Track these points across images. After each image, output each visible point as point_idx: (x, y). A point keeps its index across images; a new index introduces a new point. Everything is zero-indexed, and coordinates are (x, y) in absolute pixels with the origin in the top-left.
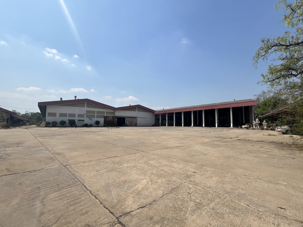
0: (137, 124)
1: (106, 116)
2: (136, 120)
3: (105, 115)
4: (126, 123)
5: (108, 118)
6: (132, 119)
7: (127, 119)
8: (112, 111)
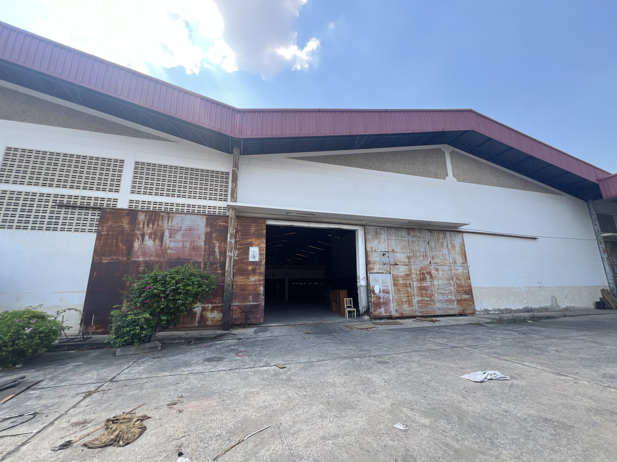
0: (469, 292)
1: (132, 213)
2: (459, 260)
3: (124, 199)
4: (369, 290)
5: (158, 236)
6: (421, 246)
7: (374, 244)
8: (217, 163)
